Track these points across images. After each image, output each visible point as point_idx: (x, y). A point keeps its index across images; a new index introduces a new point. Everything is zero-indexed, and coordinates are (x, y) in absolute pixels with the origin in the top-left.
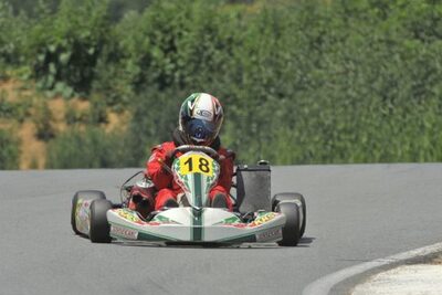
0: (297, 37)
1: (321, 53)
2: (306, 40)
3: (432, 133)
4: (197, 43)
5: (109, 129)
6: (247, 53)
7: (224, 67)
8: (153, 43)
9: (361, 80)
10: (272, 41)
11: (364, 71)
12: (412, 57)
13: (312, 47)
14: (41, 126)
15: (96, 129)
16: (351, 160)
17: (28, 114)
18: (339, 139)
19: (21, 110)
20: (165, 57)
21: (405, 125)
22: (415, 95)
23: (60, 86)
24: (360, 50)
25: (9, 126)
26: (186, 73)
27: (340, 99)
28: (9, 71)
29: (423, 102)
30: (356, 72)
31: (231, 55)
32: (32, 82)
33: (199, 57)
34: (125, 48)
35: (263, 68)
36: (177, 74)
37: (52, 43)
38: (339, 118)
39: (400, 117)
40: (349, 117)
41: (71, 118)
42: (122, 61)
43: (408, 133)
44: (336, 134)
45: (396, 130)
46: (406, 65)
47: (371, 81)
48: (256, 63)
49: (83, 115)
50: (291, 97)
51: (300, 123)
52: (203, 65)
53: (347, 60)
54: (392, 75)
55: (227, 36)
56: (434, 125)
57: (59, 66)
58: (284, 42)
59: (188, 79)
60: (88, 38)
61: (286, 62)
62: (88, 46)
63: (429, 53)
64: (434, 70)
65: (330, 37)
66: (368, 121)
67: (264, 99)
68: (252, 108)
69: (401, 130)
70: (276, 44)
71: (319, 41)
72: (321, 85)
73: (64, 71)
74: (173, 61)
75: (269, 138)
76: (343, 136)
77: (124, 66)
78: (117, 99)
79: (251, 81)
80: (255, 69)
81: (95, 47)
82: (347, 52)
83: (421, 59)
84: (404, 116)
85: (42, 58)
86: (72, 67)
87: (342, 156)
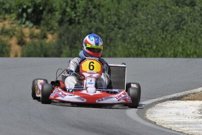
0: (127, 4)
1: (137, 11)
2: (131, 5)
3: (183, 46)
4: (85, 6)
5: (48, 41)
6: (106, 10)
7: (97, 16)
8: (67, 6)
9: (154, 23)
10: (117, 5)
11: (155, 19)
12: (175, 13)
13: (133, 9)
14: (20, 39)
15: (42, 41)
16: (149, 56)
17: (14, 34)
18: (144, 47)
19: (11, 33)
20: (72, 11)
21: (172, 42)
22: (176, 30)
23: (27, 23)
24: (153, 10)
25: (6, 39)
26: (80, 18)
27: (144, 30)
28: (7, 16)
29: (179, 32)
30: (152, 19)
31: (100, 11)
32: (16, 21)
33: (86, 11)
34: (55, 7)
35: (113, 17)
36: (77, 19)
37: (25, 5)
38: (144, 38)
39: (169, 39)
40: (148, 38)
41: (32, 36)
42: (54, 13)
43: (173, 46)
44: (142, 45)
45: (168, 44)
46: (173, 17)
47: (158, 23)
48: (110, 15)
49: (37, 35)
50: (124, 29)
51: (128, 40)
52: (88, 15)
53: (148, 14)
54: (166, 21)
55: (98, 3)
56: (184, 42)
57: (28, 14)
58: (122, 6)
59: (81, 21)
60: (40, 3)
61: (122, 14)
62: (40, 6)
63: (182, 12)
64: (184, 19)
65: (141, 4)
66: (157, 40)
67: (113, 29)
68: (108, 34)
69: (170, 44)
70: (118, 7)
71: (137, 6)
72: (137, 24)
73: (30, 17)
74: (75, 13)
75: (114, 46)
76: (146, 46)
77: (55, 15)
78: (51, 29)
79: (107, 22)
80: (109, 17)
81: (43, 6)
82: (148, 10)
83: (179, 14)
84: (171, 38)
85: (20, 10)
86: (33, 15)
87: (145, 55)
